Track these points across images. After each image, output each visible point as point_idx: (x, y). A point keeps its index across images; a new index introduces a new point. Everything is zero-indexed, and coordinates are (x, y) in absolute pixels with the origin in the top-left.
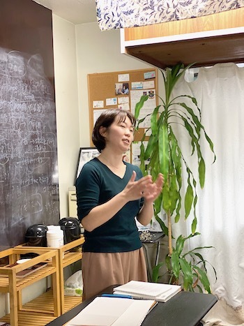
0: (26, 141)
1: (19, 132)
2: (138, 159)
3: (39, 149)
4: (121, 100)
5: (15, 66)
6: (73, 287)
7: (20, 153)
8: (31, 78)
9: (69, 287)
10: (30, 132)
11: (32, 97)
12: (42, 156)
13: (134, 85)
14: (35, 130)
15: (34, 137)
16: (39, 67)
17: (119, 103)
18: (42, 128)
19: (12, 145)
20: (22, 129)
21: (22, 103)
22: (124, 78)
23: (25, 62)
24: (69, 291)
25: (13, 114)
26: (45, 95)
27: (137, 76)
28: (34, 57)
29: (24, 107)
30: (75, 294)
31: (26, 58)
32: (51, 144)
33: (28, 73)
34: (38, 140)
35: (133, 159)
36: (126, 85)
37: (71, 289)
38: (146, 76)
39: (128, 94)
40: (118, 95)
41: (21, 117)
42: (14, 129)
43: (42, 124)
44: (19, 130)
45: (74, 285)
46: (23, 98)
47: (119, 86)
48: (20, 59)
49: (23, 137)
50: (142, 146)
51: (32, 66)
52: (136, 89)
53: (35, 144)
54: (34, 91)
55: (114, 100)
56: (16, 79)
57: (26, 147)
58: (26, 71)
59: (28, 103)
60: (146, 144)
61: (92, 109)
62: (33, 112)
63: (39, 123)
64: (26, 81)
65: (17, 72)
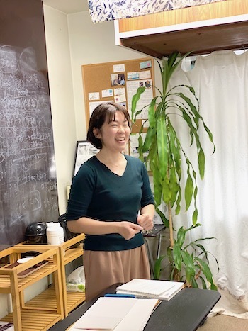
0: (21, 137)
1: (14, 129)
2: (136, 151)
3: (35, 145)
4: (117, 91)
5: (7, 61)
6: (75, 283)
7: (16, 150)
8: (24, 73)
9: (71, 283)
10: (25, 130)
11: (26, 92)
12: (39, 152)
13: (130, 75)
14: (30, 125)
15: (29, 133)
16: (32, 60)
17: (115, 94)
18: (37, 123)
19: (7, 142)
20: (17, 126)
21: (16, 99)
22: (119, 69)
23: (18, 57)
24: (71, 287)
25: (7, 110)
26: (39, 89)
27: (132, 66)
28: (26, 50)
29: (17, 103)
30: (77, 289)
31: (18, 52)
32: (47, 140)
33: (20, 67)
34: (34, 136)
35: (131, 151)
36: (122, 76)
37: (73, 285)
38: (142, 65)
39: (124, 85)
40: (114, 86)
41: (16, 114)
42: (8, 127)
43: (37, 119)
44: (14, 127)
45: (76, 281)
46: (17, 93)
47: (114, 77)
48: (12, 53)
49: (18, 134)
50: (140, 139)
51: (24, 60)
52: (131, 80)
53: (31, 141)
54: (27, 86)
55: (110, 91)
56: (9, 75)
57: (21, 144)
58: (19, 65)
59: (22, 98)
60: (144, 135)
61: (87, 102)
62: (27, 108)
63: (34, 119)
64: (19, 76)
65: (9, 68)
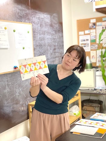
0: (51, 51)
1: (49, 48)
2: (99, 57)
3: (57, 54)
4: (92, 31)
5: (47, 20)
6: (72, 112)
7: (49, 57)
8: (53, 24)
9: (71, 112)
10: (53, 48)
11: (54, 32)
12: (58, 57)
13: (98, 24)
14: (55, 46)
15: (55, 49)
16: (57, 19)
18: (58, 45)
19: (46, 53)
20: (50, 46)
21: (50, 35)
22: (93, 21)
23: (51, 17)
24: (71, 114)
25: (46, 40)
26: (59, 31)
27: (99, 20)
28: (54, 15)
29: (50, 37)
30: (73, 115)
31: (51, 15)
32: (62, 52)
34: (56, 51)
35: (97, 57)
36: (94, 24)
37: (71, 113)
38: (104, 19)
39: (95, 28)
40: (91, 29)
41: (50, 41)
42: (47, 47)
43: (58, 43)
44: (49, 47)
45: (73, 111)
46: (50, 33)
47: (91, 25)
48: (49, 16)
50: (102, 52)
51: (53, 18)
52: (99, 26)
53: (55, 52)
54: (54, 30)
55: (89, 31)
56: (47, 25)
57: (51, 54)
58: (51, 21)
59: (52, 35)
60: (104, 50)
61: (78, 36)
62: (54, 39)
63: (57, 43)
64: (51, 25)
65: (48, 22)
